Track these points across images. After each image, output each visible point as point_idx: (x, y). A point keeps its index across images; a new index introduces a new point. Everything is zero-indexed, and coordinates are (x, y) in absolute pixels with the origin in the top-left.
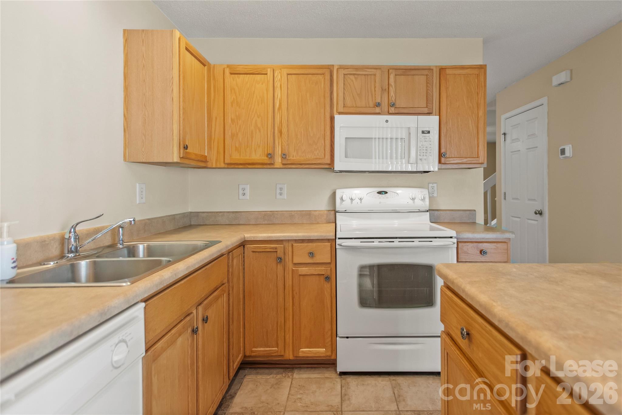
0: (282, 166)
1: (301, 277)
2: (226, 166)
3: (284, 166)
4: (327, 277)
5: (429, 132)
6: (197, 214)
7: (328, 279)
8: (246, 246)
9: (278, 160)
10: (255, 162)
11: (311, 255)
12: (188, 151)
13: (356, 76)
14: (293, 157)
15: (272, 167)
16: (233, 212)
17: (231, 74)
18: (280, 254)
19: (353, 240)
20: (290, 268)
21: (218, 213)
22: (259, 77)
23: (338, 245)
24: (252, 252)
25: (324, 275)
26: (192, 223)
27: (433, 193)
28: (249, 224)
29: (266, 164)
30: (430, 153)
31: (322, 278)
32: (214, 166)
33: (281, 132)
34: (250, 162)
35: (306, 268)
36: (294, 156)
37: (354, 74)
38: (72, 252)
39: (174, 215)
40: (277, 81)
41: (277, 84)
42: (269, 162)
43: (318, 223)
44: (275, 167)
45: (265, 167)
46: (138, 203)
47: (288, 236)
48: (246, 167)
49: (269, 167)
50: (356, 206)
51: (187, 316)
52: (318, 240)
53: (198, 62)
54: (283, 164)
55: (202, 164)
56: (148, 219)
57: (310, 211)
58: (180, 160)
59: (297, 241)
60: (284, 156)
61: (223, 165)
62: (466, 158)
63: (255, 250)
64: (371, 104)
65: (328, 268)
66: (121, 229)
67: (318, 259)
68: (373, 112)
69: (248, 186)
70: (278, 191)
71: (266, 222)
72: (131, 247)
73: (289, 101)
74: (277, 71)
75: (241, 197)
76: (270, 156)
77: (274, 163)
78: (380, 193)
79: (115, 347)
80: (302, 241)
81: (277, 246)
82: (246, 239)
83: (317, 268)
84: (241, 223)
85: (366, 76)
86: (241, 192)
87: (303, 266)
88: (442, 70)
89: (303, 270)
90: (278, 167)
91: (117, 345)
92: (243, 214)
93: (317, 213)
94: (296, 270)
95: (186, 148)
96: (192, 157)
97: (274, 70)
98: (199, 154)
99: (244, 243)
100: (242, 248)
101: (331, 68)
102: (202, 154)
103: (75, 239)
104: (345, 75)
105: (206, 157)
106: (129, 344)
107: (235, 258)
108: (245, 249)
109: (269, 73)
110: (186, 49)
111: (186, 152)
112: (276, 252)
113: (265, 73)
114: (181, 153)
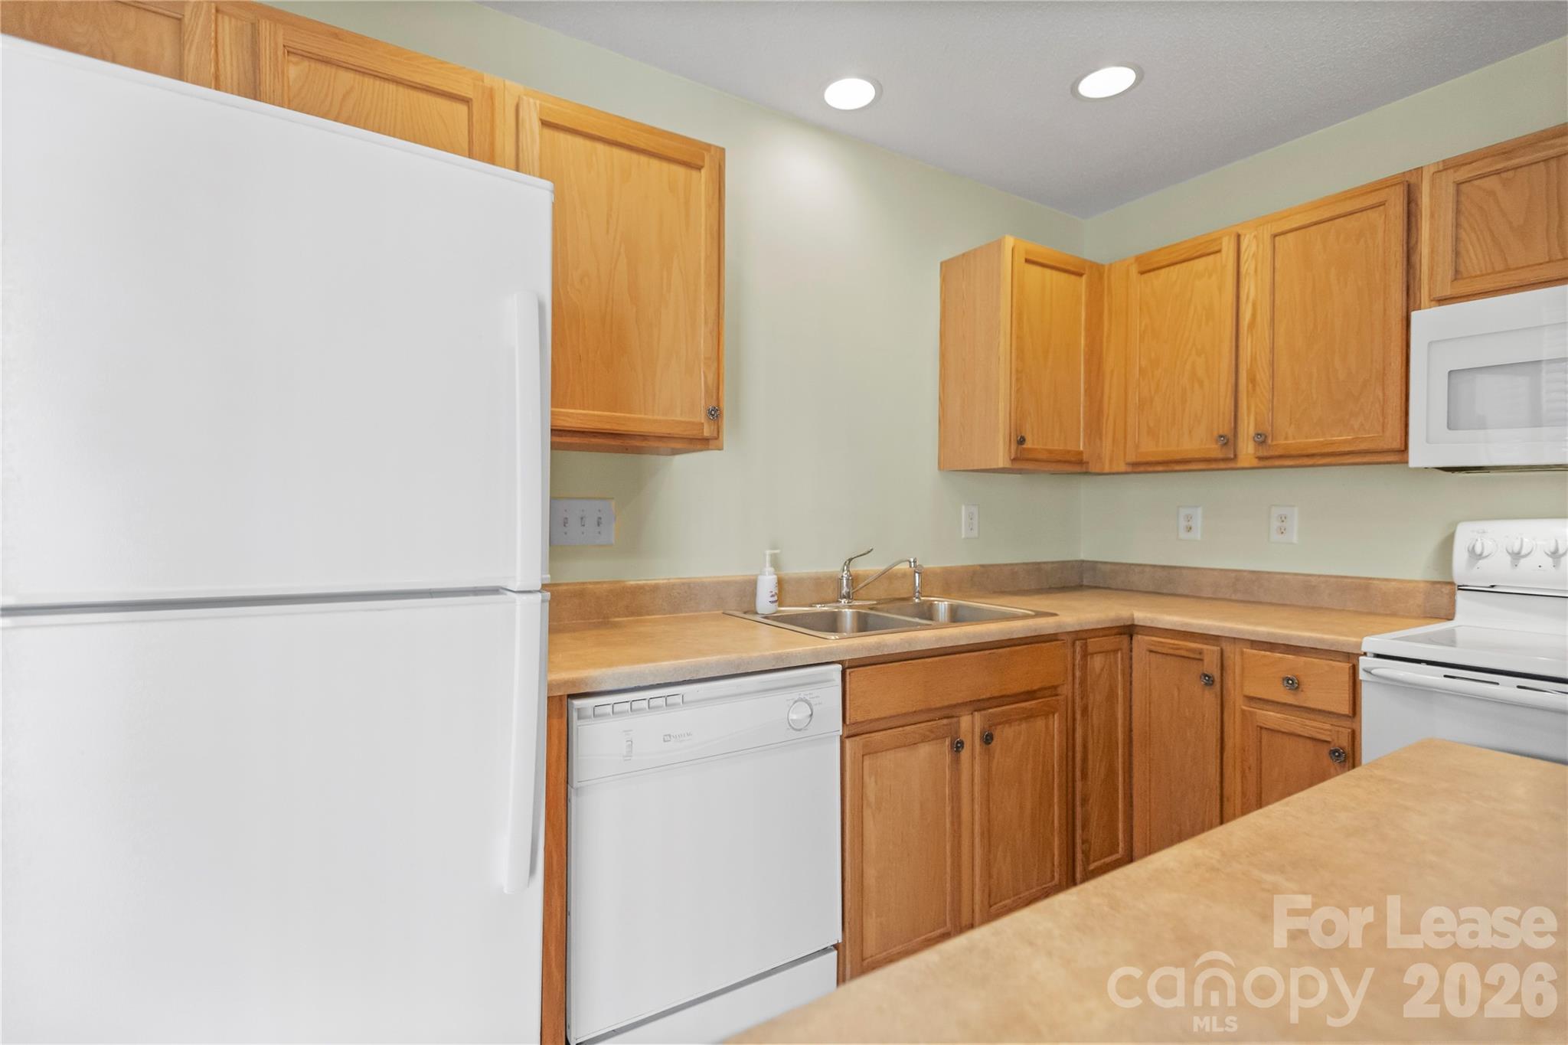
0: (1255, 463)
1: (1265, 735)
2: (1129, 469)
3: (1262, 464)
4: (1336, 751)
6: (1093, 566)
7: (1337, 756)
8: (1135, 638)
9: (1247, 449)
10: (1190, 456)
11: (1293, 684)
12: (1024, 446)
13: (1507, 174)
14: (1286, 438)
15: (1232, 465)
16: (1163, 567)
17: (1142, 273)
18: (1211, 666)
19: (1423, 666)
20: (1237, 707)
21: (1133, 567)
22: (1200, 264)
23: (1365, 670)
24: (1148, 653)
25: (1328, 742)
26: (1085, 583)
28: (1199, 598)
29: (1216, 460)
31: (1325, 751)
32: (1107, 470)
33: (1252, 380)
34: (1178, 457)
35: (1279, 715)
36: (1289, 437)
37: (1499, 172)
38: (844, 597)
39: (1039, 563)
40: (1247, 260)
41: (1247, 266)
42: (1220, 455)
43: (1394, 614)
44: (1239, 465)
45: (1214, 466)
46: (963, 536)
47: (1231, 630)
48: (1170, 468)
49: (1222, 465)
50: (1532, 574)
51: (945, 718)
52: (1313, 651)
53: (1062, 274)
54: (1260, 458)
55: (1077, 469)
56: (982, 566)
57: (1370, 579)
58: (1012, 463)
59: (1255, 644)
60: (1261, 439)
61: (1123, 468)
63: (1153, 648)
65: (1341, 729)
66: (917, 575)
67: (1312, 697)
69: (1200, 511)
70: (1276, 523)
71: (1239, 596)
72: (928, 603)
73: (1277, 302)
74: (1248, 236)
75: (1183, 535)
76: (1228, 441)
77: (1235, 456)
79: (794, 704)
80: (1271, 646)
81: (1205, 647)
82: (1136, 623)
83: (1307, 722)
86: (1183, 523)
87: (1268, 707)
89: (1271, 717)
90: (1246, 465)
91: (796, 702)
92: (1186, 572)
94: (1250, 712)
95: (1021, 441)
96: (1040, 456)
97: (1239, 236)
98: (1061, 448)
99: (1129, 630)
100: (1125, 639)
101: (1413, 180)
102: (1069, 448)
103: (848, 580)
104: (1458, 184)
105: (1081, 453)
106: (814, 708)
107: (1096, 653)
108: (1134, 641)
109: (1228, 246)
110: (1027, 261)
111: (1024, 449)
112: (1201, 660)
113: (1216, 249)
114: (1013, 451)
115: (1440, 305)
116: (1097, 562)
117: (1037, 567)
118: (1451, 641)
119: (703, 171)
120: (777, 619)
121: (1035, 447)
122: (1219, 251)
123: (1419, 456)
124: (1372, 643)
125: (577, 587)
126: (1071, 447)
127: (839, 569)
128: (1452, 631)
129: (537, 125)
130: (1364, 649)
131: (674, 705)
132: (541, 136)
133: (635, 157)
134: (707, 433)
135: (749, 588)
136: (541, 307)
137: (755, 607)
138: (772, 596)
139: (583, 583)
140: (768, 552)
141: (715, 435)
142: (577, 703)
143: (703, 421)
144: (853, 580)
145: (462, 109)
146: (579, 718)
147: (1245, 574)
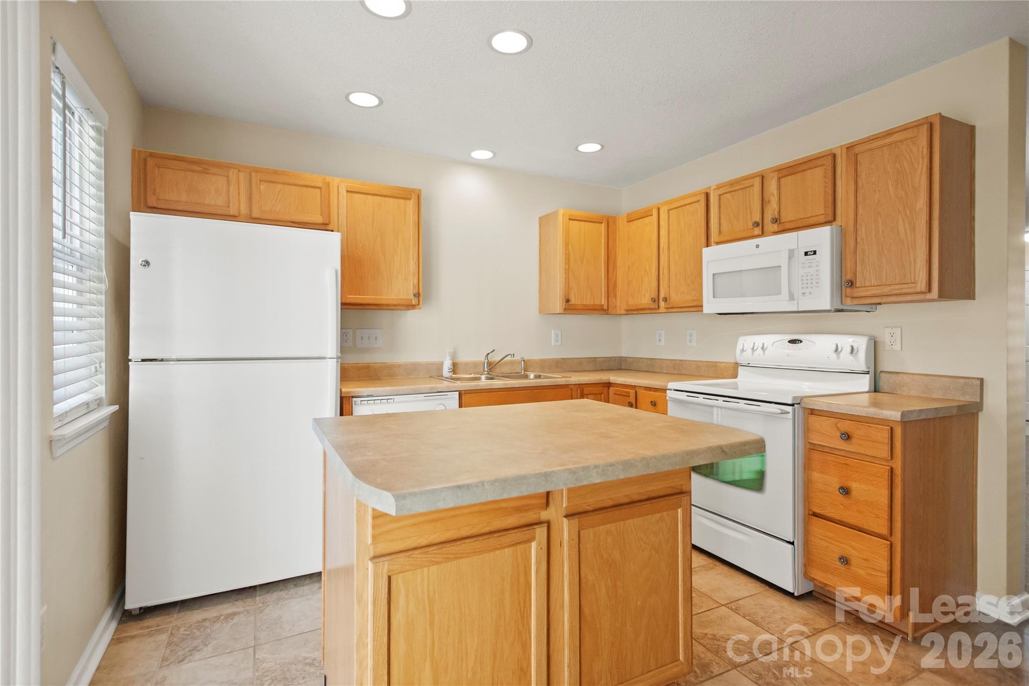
5: (815, 253)
8: (611, 388)
9: (662, 304)
10: (644, 307)
11: (654, 404)
12: (570, 303)
13: (733, 193)
15: (657, 311)
16: (650, 359)
17: (629, 222)
18: (632, 399)
21: (639, 359)
22: (645, 220)
24: (614, 395)
26: (623, 368)
27: (892, 343)
28: (662, 373)
29: (654, 309)
30: (817, 283)
32: (617, 313)
36: (674, 299)
37: (730, 192)
39: (595, 358)
40: (662, 219)
41: (662, 223)
42: (654, 307)
44: (662, 311)
46: (554, 344)
50: (758, 357)
52: (660, 390)
53: (593, 224)
54: (666, 308)
56: (562, 359)
57: (717, 362)
58: (564, 311)
60: (666, 300)
61: (624, 312)
62: (890, 285)
63: (615, 392)
64: (750, 226)
66: (522, 362)
67: (659, 409)
68: (750, 235)
69: (661, 332)
70: (688, 338)
71: (676, 372)
72: (526, 374)
73: (670, 240)
74: (661, 209)
75: (658, 343)
76: (655, 300)
77: (660, 307)
78: (793, 342)
81: (630, 391)
82: (610, 381)
84: (656, 370)
85: (744, 190)
86: (658, 338)
88: (850, 148)
90: (664, 311)
91: (439, 404)
92: (657, 361)
93: (723, 364)
95: (568, 301)
96: (579, 308)
97: (659, 209)
98: (592, 303)
99: (608, 385)
100: (606, 389)
101: (708, 191)
102: (596, 303)
103: (487, 363)
104: (720, 195)
105: (603, 305)
106: (446, 407)
107: (590, 394)
108: (610, 390)
109: (655, 212)
110: (570, 219)
111: (569, 305)
112: (629, 396)
113: (651, 214)
114: (564, 305)
115: (717, 245)
116: (627, 357)
117: (594, 360)
118: (736, 387)
119: (411, 200)
120: (451, 379)
121: (577, 303)
122: (652, 215)
123: (707, 309)
124: (672, 385)
125: (366, 365)
126: (597, 302)
127: (484, 359)
128: (736, 384)
129: (345, 192)
130: (669, 387)
131: (390, 403)
132: (347, 196)
133: (383, 198)
134: (414, 303)
135: (440, 366)
136: (336, 271)
137: (442, 373)
138: (449, 369)
139: (369, 363)
140: (448, 351)
141: (417, 303)
142: (354, 399)
143: (412, 298)
144: (489, 364)
145: (318, 191)
146: (355, 404)
147: (678, 361)
